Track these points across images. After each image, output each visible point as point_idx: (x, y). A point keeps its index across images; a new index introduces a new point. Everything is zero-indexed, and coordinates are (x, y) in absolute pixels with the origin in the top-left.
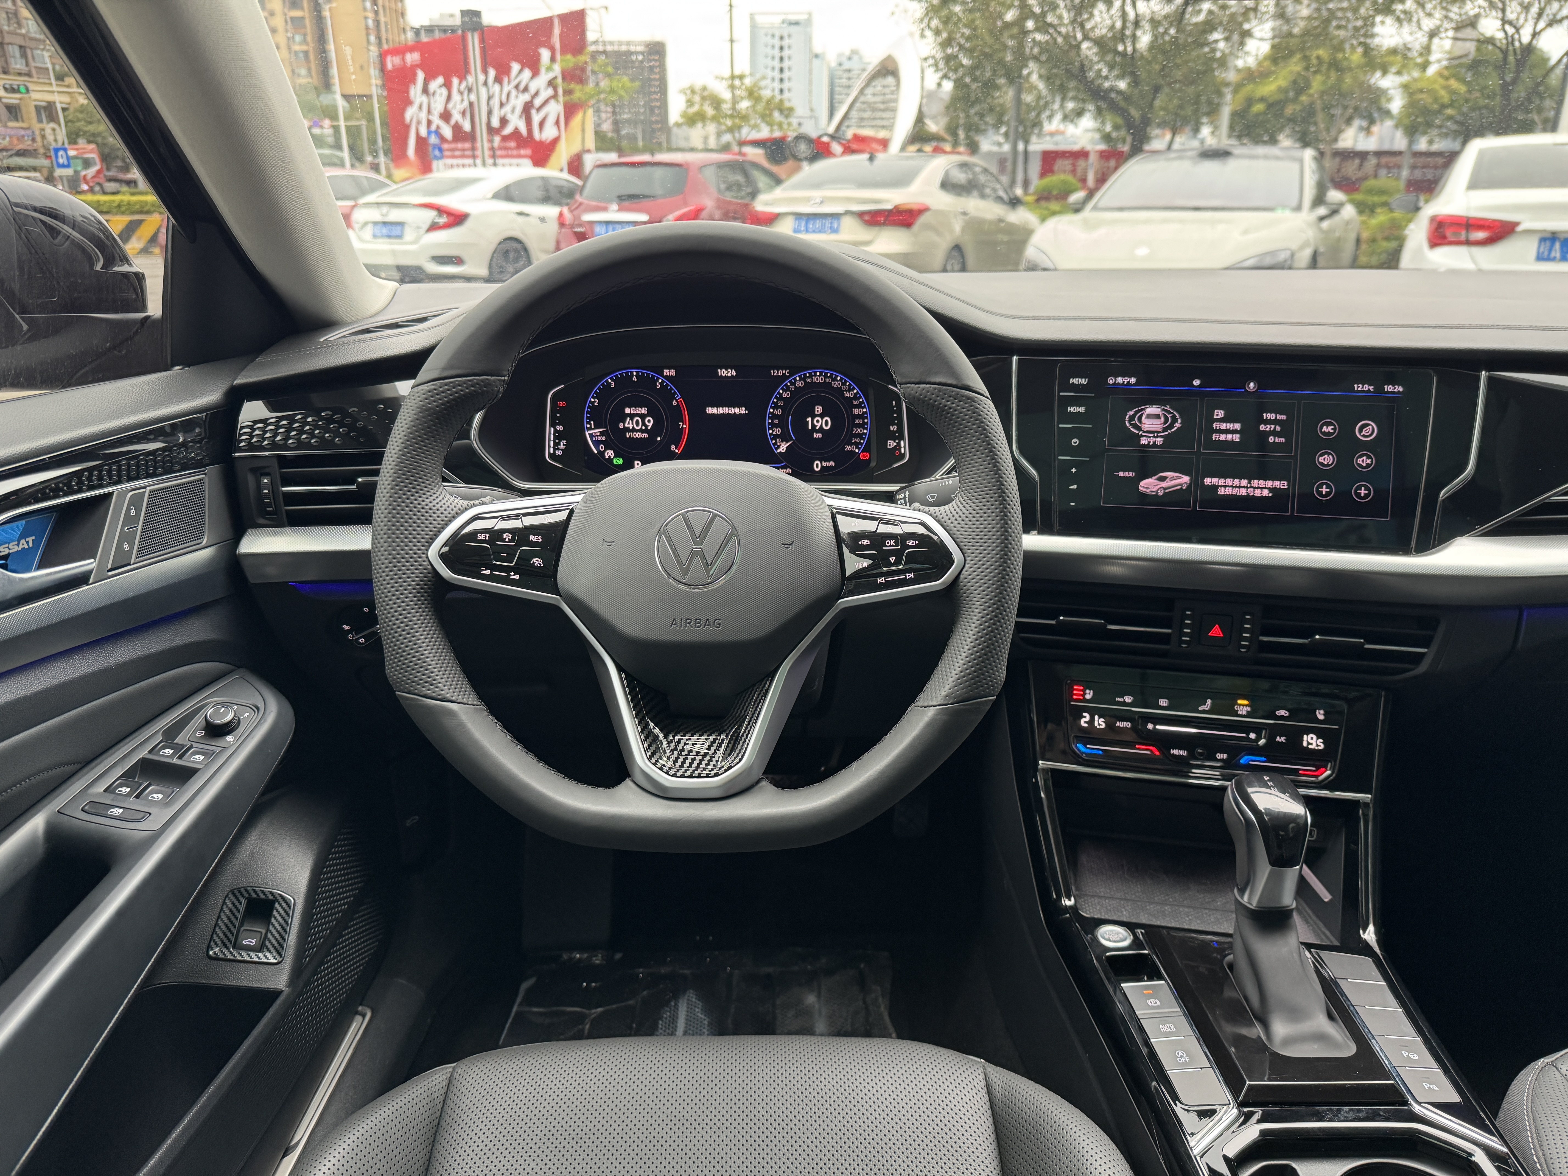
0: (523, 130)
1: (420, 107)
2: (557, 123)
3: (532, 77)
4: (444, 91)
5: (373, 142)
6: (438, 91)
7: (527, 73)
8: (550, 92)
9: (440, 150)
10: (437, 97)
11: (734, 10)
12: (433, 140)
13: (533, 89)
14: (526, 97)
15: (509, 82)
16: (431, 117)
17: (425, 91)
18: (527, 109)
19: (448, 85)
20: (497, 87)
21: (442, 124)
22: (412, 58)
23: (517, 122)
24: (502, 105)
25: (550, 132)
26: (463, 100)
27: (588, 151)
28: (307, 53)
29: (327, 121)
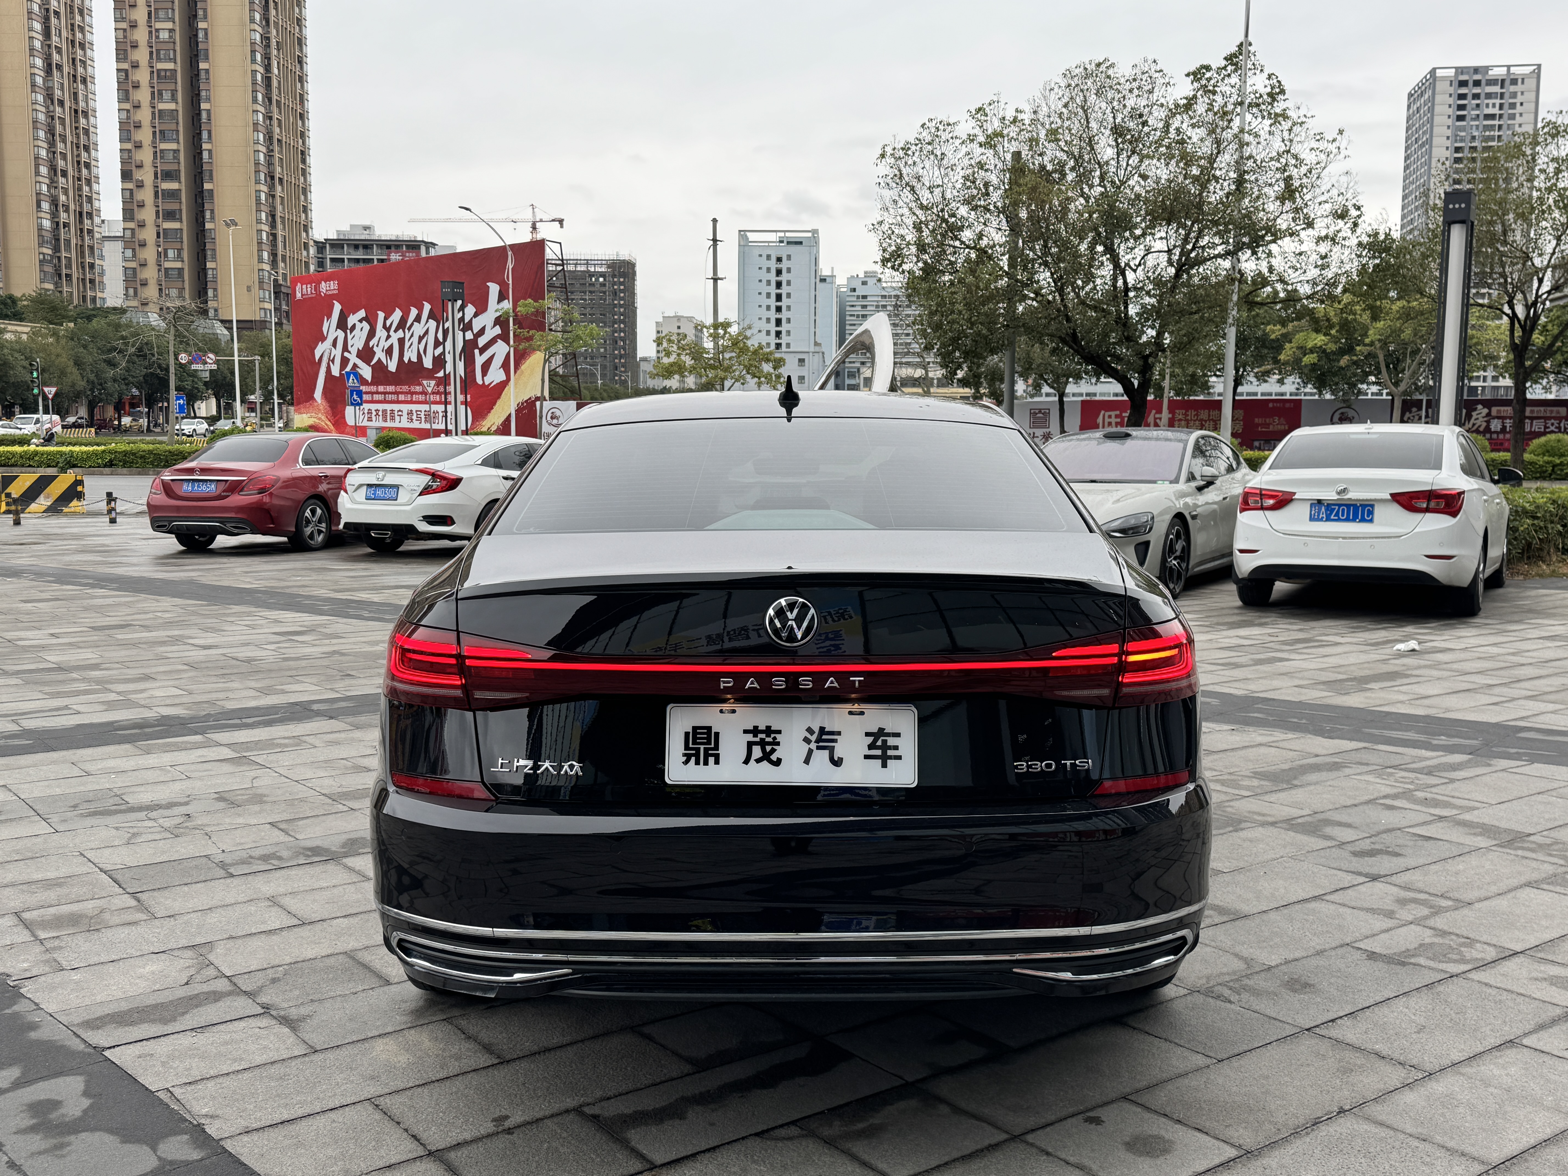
1: (334, 344)
2: (505, 365)
3: (476, 315)
4: (366, 326)
5: (266, 381)
6: (359, 326)
7: (470, 310)
8: (498, 330)
9: (360, 393)
10: (357, 331)
12: (352, 382)
13: (477, 326)
14: (469, 335)
16: (346, 354)
17: (342, 324)
18: (469, 348)
19: (370, 319)
20: (432, 324)
21: (359, 362)
22: (328, 287)
25: (496, 375)
26: (389, 337)
27: (541, 399)
28: (181, 270)
29: (211, 356)
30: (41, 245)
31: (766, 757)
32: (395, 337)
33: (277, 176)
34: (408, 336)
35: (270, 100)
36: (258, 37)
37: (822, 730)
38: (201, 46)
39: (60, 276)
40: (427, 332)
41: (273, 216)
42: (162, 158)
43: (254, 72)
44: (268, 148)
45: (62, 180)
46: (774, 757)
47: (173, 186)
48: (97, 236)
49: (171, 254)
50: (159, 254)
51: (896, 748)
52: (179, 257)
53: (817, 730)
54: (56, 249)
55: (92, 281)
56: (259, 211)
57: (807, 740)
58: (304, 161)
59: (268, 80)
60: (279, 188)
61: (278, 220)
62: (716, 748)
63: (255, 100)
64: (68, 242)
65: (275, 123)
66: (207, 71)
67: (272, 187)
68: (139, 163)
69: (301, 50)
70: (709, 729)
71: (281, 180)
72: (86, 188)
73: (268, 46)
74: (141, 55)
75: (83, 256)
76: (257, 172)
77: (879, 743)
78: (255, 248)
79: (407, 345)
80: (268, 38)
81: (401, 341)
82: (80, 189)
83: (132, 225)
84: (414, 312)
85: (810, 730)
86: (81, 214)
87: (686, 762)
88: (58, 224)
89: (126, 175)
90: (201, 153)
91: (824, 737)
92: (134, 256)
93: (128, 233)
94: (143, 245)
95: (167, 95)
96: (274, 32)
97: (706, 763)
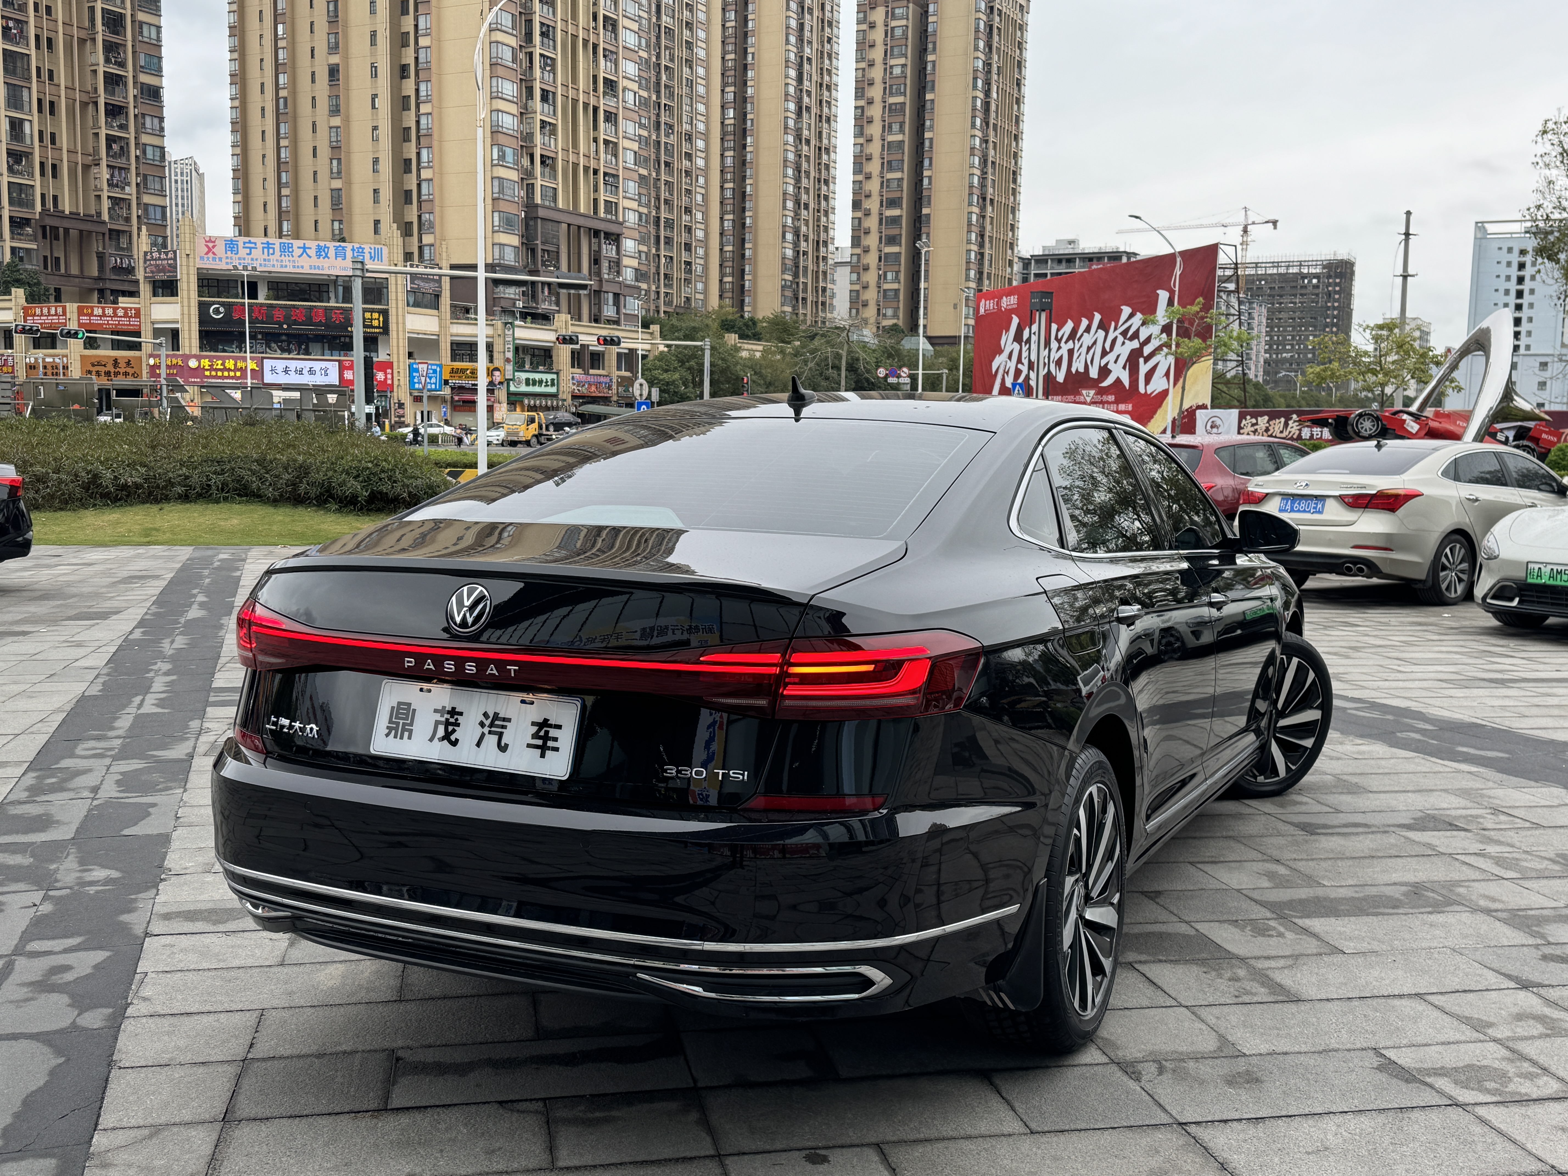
0: (1126, 382)
1: (1010, 356)
2: (1167, 374)
3: (1145, 322)
7: (1139, 317)
8: (1162, 339)
10: (1031, 344)
11: (1412, 240)
13: (1143, 335)
14: (1135, 344)
15: (1116, 329)
16: (1020, 366)
17: (1018, 338)
18: (1134, 358)
20: (1101, 333)
22: (1009, 302)
23: (1119, 373)
24: (1104, 353)
25: (1158, 384)
26: (1059, 348)
27: (1204, 407)
28: (897, 291)
29: (905, 370)
30: (783, 272)
31: (447, 737)
32: (1065, 348)
33: (989, 197)
34: (1077, 346)
35: (987, 124)
36: (980, 64)
37: (496, 715)
38: (929, 78)
39: (797, 299)
40: (1095, 343)
41: (982, 236)
42: (888, 187)
43: (975, 98)
44: (982, 171)
45: (804, 213)
46: (453, 738)
47: (896, 212)
48: (830, 262)
49: (890, 276)
50: (880, 276)
51: (555, 739)
52: (897, 279)
53: (491, 715)
54: (796, 275)
55: (823, 304)
56: (969, 231)
57: (482, 724)
58: (1015, 181)
59: (987, 105)
60: (989, 208)
61: (987, 240)
62: (411, 724)
63: (973, 125)
64: (806, 268)
65: (991, 145)
66: (932, 101)
67: (983, 208)
68: (867, 193)
69: (1020, 73)
70: (409, 705)
71: (992, 200)
72: (823, 219)
73: (989, 72)
74: (876, 92)
75: (817, 282)
76: (971, 194)
77: (542, 733)
78: (964, 267)
79: (1076, 355)
80: (990, 64)
81: (1071, 352)
82: (819, 220)
83: (858, 251)
84: (1085, 322)
85: (486, 715)
86: (818, 242)
87: (387, 735)
88: (798, 252)
89: (856, 205)
90: (921, 181)
91: (497, 722)
92: (858, 279)
93: (855, 258)
94: (866, 269)
95: (896, 127)
96: (996, 57)
97: (401, 738)
